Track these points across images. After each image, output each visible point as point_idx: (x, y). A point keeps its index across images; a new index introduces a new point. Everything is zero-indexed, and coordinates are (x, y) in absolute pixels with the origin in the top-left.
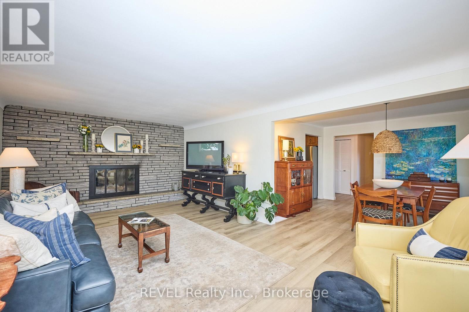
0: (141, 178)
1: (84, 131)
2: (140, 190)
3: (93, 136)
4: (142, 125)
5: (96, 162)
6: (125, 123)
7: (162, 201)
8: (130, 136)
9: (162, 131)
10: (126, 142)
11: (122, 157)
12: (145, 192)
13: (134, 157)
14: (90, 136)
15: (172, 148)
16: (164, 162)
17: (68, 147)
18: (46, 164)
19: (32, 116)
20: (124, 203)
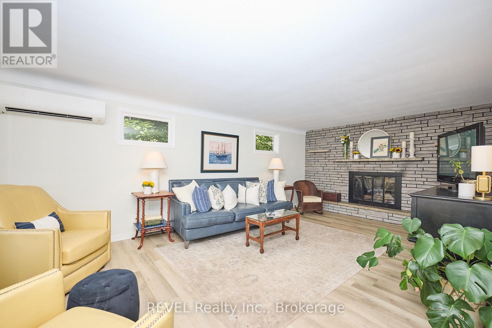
1: (343, 141)
2: (402, 205)
3: (351, 144)
4: (407, 121)
5: (355, 168)
6: (384, 124)
8: (388, 139)
9: (443, 122)
10: (382, 145)
11: (380, 163)
13: (393, 163)
14: (349, 145)
17: (336, 155)
18: (323, 169)
19: (317, 135)
20: (374, 214)
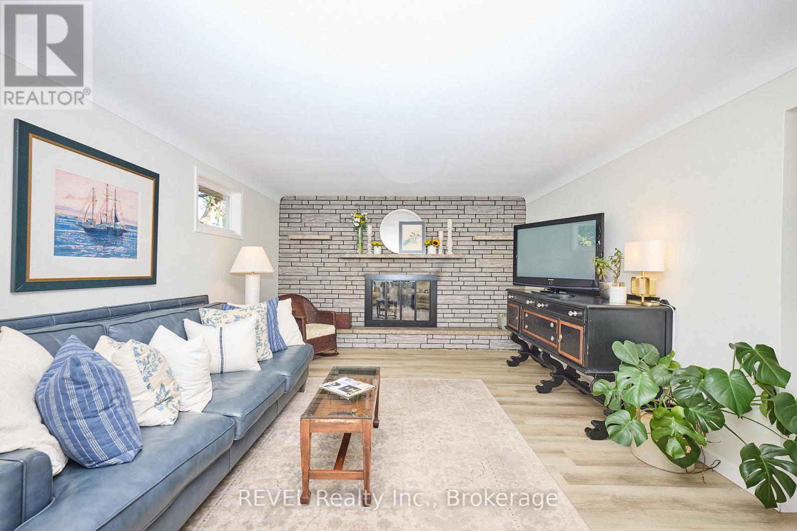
0: (440, 300)
1: (357, 222)
2: (438, 320)
3: (370, 228)
4: (442, 203)
5: (373, 269)
6: (414, 203)
7: (476, 346)
8: (421, 225)
9: (479, 210)
10: (415, 235)
11: (409, 261)
12: (446, 325)
13: (428, 261)
14: (365, 230)
15: (500, 243)
16: (484, 270)
17: (341, 247)
18: (318, 271)
19: (305, 207)
20: (409, 339)
